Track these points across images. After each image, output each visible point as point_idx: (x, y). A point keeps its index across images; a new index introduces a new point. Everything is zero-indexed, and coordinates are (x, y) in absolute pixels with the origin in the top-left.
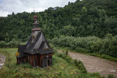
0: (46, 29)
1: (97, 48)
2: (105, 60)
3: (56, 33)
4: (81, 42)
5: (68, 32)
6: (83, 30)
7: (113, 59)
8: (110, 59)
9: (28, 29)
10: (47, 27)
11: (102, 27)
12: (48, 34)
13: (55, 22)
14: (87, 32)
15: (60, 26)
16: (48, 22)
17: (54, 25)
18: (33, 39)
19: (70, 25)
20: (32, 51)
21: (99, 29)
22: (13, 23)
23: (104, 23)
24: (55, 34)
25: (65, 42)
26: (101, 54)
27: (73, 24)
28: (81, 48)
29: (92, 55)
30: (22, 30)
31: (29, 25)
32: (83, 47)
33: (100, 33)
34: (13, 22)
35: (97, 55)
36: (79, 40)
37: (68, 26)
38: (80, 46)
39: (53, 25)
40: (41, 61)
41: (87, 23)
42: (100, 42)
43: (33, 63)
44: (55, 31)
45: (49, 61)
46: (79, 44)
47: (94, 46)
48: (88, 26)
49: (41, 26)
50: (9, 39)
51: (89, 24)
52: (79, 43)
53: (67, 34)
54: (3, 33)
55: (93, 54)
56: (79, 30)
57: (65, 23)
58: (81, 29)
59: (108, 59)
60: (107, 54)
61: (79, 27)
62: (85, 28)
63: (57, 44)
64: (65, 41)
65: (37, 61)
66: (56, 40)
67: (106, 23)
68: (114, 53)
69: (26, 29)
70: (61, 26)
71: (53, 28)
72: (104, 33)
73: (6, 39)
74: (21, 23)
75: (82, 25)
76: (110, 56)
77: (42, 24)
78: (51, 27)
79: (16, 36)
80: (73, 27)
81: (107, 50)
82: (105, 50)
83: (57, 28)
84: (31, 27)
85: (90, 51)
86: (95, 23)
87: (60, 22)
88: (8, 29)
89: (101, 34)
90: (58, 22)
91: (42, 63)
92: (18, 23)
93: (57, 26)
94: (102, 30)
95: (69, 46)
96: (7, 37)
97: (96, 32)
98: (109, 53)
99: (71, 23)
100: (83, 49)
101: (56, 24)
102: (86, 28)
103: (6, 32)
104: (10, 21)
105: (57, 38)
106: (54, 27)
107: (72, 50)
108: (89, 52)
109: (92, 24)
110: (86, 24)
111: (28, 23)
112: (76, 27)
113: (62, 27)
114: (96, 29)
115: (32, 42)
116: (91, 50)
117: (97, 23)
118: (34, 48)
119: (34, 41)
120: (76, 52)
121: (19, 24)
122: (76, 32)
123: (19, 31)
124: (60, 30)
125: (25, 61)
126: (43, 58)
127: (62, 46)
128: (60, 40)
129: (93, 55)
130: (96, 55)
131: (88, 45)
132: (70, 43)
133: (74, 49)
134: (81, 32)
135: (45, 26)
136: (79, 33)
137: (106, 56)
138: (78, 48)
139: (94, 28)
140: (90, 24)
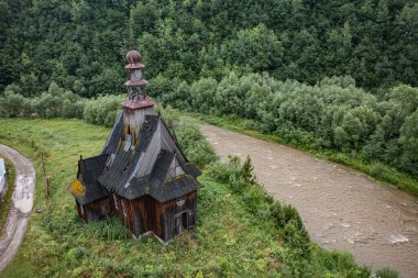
0: (170, 40)
1: (356, 137)
2: (378, 184)
3: (206, 56)
4: (300, 108)
5: (255, 53)
6: (313, 47)
7: (407, 187)
8: (395, 183)
9: (101, 40)
10: (175, 30)
11: (385, 37)
12: (178, 58)
13: (204, 10)
14: (327, 58)
15: (222, 27)
16: (176, 9)
17: (202, 26)
18: (129, 137)
19: (262, 26)
20: (126, 186)
21: (374, 46)
22: (44, 12)
23: (395, 23)
24: (203, 62)
25: (239, 97)
26: (368, 160)
27: (275, 24)
28: (299, 129)
29: (334, 161)
30: (78, 40)
31: (104, 22)
32: (306, 127)
33: (374, 62)
34: (43, 9)
35: (353, 162)
36: (293, 98)
37: (256, 29)
38: (294, 120)
39: (197, 22)
40: (158, 219)
41: (327, 16)
42: (368, 110)
43: (132, 224)
44: (204, 49)
45: (184, 215)
46: (292, 116)
47: (346, 129)
48: (333, 34)
49: (152, 25)
50: (36, 78)
51: (338, 22)
52: (293, 111)
53: (251, 61)
54: (11, 54)
55: (340, 156)
56: (294, 49)
57: (244, 15)
58: (304, 44)
59: (389, 181)
60: (388, 163)
61: (295, 33)
62: (318, 38)
63: (211, 104)
64: (241, 95)
65: (145, 218)
66: (209, 87)
67: (402, 23)
68: (413, 161)
69: (95, 40)
70: (227, 28)
71: (196, 36)
72: (390, 64)
73: (23, 78)
74: (72, 12)
75: (307, 26)
76: (400, 170)
77: (153, 18)
78: (191, 33)
79: (60, 65)
80: (273, 37)
81: (391, 148)
82: (383, 146)
83: (212, 34)
84: (114, 29)
85: (328, 143)
86: (363, 18)
87: (226, 13)
88: (25, 39)
89: (378, 67)
90: (215, 13)
91: (163, 226)
92: (64, 14)
93: (214, 28)
94: (383, 49)
95: (253, 115)
96: (27, 70)
97: (359, 58)
98: (395, 161)
99: (265, 16)
100: (306, 136)
101: (209, 16)
102: (324, 41)
103: (21, 50)
104: (32, 5)
105: (211, 81)
106: (199, 32)
107: (265, 132)
108: (324, 147)
109: (346, 25)
110: (327, 21)
111: (101, 12)
112: (285, 36)
113: (230, 32)
114: (361, 47)
115: (126, 149)
116: (332, 139)
117: (370, 22)
118: (133, 175)
119: (133, 148)
120: (279, 142)
121: (67, 18)
122: (285, 54)
123: (69, 48)
124: (223, 46)
125: (103, 210)
126: (167, 210)
127: (228, 112)
128: (222, 89)
129: (340, 162)
130: (348, 162)
131: (324, 118)
132: (261, 104)
133: (273, 129)
134: (303, 58)
135: (165, 28)
136: (295, 58)
137: (386, 168)
138: (286, 130)
139: (355, 41)
140: (341, 25)
